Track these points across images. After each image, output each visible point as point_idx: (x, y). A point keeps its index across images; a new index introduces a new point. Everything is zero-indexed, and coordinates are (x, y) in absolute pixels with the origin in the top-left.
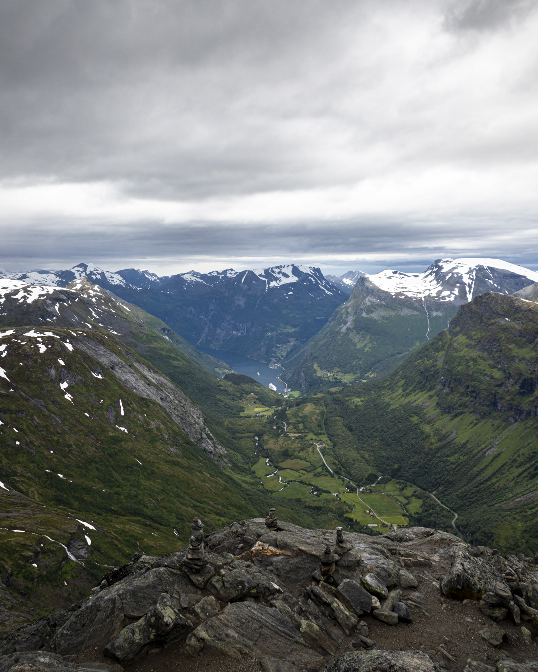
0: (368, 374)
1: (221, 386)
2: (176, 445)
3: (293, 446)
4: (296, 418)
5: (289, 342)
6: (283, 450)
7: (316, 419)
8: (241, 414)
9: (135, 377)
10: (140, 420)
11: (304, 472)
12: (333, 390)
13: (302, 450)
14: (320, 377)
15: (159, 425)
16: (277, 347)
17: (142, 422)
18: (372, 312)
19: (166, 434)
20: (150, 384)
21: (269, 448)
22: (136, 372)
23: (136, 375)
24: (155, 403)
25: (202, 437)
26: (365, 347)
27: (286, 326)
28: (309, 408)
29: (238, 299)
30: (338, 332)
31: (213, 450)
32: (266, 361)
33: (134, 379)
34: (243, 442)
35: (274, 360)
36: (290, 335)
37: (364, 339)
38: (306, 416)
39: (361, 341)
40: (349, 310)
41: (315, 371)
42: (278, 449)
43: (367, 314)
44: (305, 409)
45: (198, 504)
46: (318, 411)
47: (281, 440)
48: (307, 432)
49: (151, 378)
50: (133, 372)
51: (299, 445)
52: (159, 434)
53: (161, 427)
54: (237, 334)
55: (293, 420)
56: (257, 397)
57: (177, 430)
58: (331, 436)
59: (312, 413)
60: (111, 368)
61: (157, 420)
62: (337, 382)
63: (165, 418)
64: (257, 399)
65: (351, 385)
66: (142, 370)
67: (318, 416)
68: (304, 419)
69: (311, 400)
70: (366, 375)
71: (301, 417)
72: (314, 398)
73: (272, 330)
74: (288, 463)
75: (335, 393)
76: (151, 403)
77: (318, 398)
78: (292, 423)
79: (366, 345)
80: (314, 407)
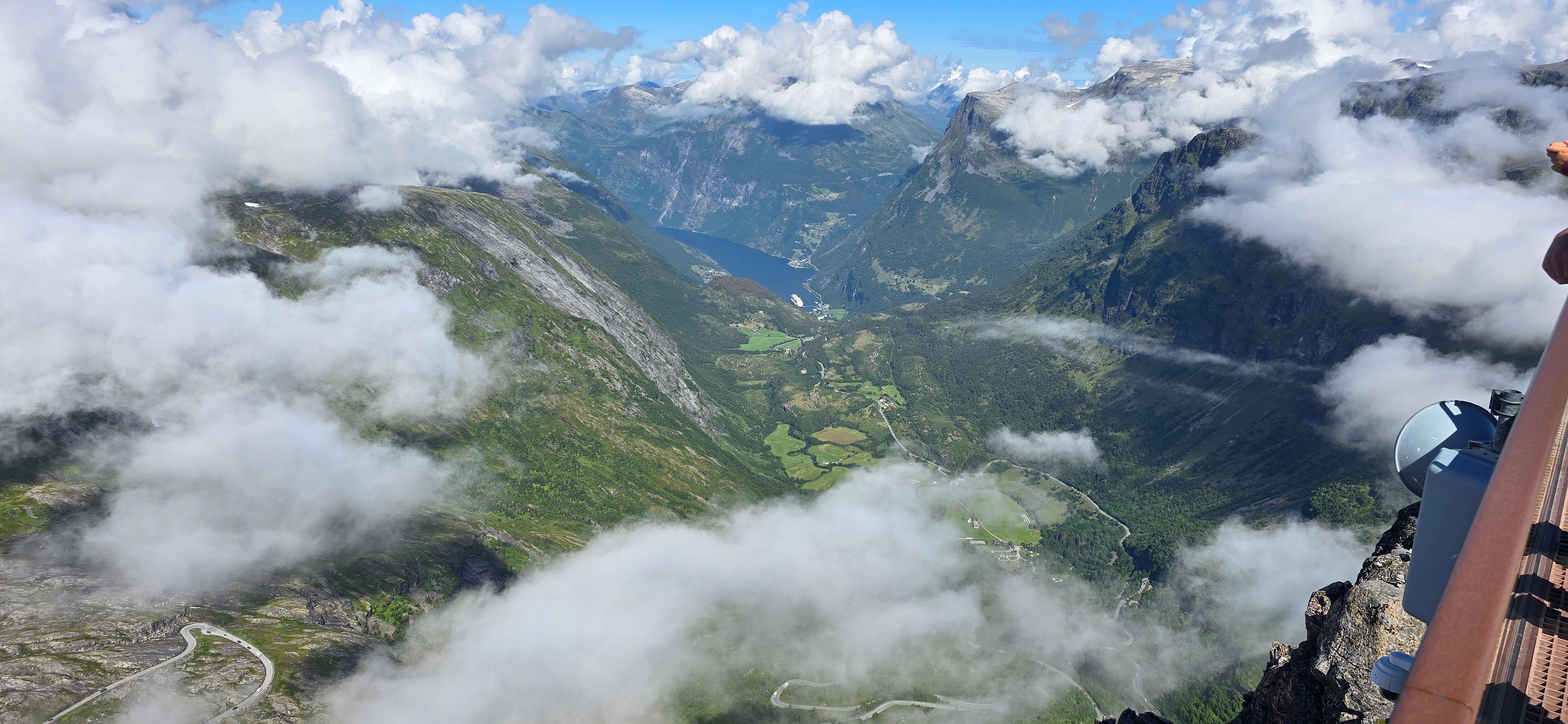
0: (972, 280)
1: (706, 297)
2: (636, 399)
3: (835, 404)
4: (841, 356)
5: (827, 220)
6: (818, 410)
7: (878, 359)
8: (744, 347)
9: (556, 280)
10: (570, 357)
11: (856, 449)
12: (908, 307)
13: (853, 410)
14: (883, 284)
15: (605, 365)
16: (805, 229)
17: (573, 360)
18: (984, 164)
19: (617, 380)
20: (584, 293)
21: (794, 408)
22: (557, 270)
23: (557, 277)
24: (594, 327)
25: (679, 387)
26: (967, 230)
27: (821, 190)
28: (864, 339)
29: (733, 138)
30: (920, 202)
31: (697, 408)
32: (784, 254)
33: (555, 284)
34: (748, 395)
35: (799, 252)
36: (829, 206)
37: (968, 215)
38: (858, 352)
39: (961, 220)
40: (942, 161)
41: (874, 273)
42: (810, 409)
43: (976, 168)
44: (857, 341)
45: (678, 500)
46: (880, 345)
47: (814, 395)
48: (860, 382)
49: (585, 283)
50: (553, 271)
51: (847, 403)
52: (605, 380)
53: (608, 369)
54: (730, 204)
55: (836, 360)
56: (770, 319)
57: (636, 372)
58: (904, 388)
59: (870, 348)
60: (512, 264)
61: (599, 356)
62: (914, 295)
63: (614, 353)
64: (770, 321)
65: (939, 299)
66: (567, 268)
67: (880, 352)
68: (857, 358)
69: (868, 326)
70: (968, 282)
71: (849, 355)
72: (873, 321)
73: (796, 196)
74: (829, 433)
75: (911, 313)
76: (587, 328)
77: (880, 322)
78: (834, 365)
79: (969, 226)
80: (874, 336)
